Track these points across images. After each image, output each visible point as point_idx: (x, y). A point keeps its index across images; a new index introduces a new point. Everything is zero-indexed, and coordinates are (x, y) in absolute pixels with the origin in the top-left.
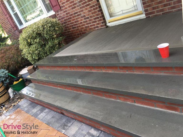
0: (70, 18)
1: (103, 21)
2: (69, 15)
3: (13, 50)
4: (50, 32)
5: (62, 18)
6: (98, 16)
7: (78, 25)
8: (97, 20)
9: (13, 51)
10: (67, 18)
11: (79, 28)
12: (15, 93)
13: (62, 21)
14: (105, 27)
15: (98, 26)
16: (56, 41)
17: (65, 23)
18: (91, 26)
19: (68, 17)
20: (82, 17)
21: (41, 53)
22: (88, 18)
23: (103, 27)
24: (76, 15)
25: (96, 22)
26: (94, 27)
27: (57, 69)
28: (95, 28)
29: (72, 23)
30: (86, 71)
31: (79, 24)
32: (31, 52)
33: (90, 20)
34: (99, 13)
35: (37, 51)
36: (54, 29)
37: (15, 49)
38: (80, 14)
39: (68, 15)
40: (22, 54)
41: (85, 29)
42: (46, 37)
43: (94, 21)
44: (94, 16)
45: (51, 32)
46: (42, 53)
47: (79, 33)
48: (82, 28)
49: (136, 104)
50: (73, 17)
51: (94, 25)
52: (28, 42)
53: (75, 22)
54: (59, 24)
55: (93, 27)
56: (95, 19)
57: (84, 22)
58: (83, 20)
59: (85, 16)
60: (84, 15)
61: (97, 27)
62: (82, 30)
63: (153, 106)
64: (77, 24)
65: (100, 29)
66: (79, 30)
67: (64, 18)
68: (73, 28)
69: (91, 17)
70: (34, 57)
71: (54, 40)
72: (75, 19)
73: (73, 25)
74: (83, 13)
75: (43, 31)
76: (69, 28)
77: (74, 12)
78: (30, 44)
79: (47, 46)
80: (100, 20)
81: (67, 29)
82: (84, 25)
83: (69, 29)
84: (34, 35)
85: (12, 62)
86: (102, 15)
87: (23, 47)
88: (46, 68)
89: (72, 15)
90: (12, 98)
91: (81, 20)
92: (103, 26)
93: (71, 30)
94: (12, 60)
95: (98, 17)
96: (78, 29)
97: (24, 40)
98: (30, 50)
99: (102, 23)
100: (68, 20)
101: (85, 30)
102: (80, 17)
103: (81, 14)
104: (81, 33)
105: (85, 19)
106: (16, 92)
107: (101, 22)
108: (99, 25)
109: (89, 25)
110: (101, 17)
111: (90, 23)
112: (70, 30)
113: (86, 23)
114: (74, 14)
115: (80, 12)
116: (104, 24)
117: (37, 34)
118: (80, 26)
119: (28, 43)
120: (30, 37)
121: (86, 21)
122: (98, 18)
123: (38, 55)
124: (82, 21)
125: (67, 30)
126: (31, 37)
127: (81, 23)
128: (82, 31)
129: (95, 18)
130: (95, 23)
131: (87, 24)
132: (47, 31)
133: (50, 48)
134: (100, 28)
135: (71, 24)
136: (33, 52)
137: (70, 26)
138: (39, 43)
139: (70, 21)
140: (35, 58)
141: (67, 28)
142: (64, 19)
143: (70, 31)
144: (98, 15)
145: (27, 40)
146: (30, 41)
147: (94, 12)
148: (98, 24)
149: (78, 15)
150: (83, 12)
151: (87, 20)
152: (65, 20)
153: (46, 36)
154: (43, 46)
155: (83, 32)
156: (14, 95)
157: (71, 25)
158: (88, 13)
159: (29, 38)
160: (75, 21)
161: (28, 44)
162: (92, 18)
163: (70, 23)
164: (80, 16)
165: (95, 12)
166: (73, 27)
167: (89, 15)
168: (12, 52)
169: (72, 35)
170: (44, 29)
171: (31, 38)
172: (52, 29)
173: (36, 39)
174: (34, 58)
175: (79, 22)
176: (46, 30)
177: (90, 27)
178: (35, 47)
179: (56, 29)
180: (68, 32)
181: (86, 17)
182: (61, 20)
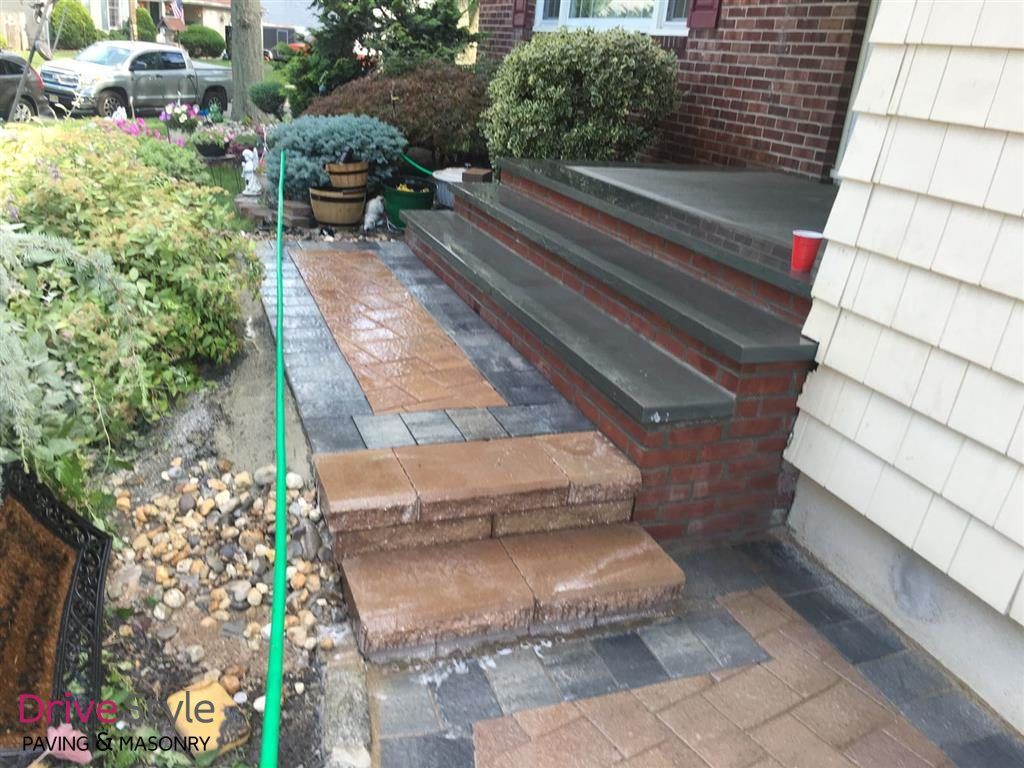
0: (726, 81)
1: (824, 151)
2: (728, 65)
3: (463, 91)
4: (616, 89)
5: (699, 68)
6: (818, 124)
7: (737, 123)
8: (806, 135)
9: (460, 94)
10: (716, 75)
11: (730, 133)
12: (380, 223)
13: (691, 77)
14: (819, 176)
15: (798, 162)
16: (616, 133)
17: (698, 89)
18: (776, 148)
19: (721, 75)
20: (765, 98)
21: (540, 144)
22: (783, 112)
23: (811, 175)
24: (753, 78)
25: (800, 140)
26: (782, 155)
27: (548, 203)
28: (784, 162)
29: (723, 103)
30: (615, 238)
31: (741, 118)
32: (513, 120)
33: (785, 125)
34: (829, 112)
35: (531, 128)
36: (639, 87)
37: (474, 88)
38: (765, 85)
39: (724, 64)
40: (481, 116)
41: (750, 149)
42: (592, 99)
43: (796, 132)
44: (806, 115)
45: (623, 90)
46: (543, 146)
47: (722, 154)
48: (743, 141)
49: (654, 344)
50: (739, 82)
51: (787, 150)
52: (526, 81)
53: (735, 105)
54: (667, 79)
55: (778, 155)
56: (805, 128)
57: (762, 121)
58: (762, 109)
59: (776, 99)
60: (777, 93)
61: (794, 164)
62: (737, 149)
63: (679, 354)
64: (732, 116)
65: (801, 176)
66: (726, 144)
67: (706, 68)
68: (714, 124)
69: (795, 114)
70: (512, 145)
71: (614, 124)
72: (738, 91)
73: (722, 112)
74: (778, 86)
75: (596, 70)
76: (699, 116)
77: (750, 66)
78: (525, 93)
79: (576, 130)
80: (817, 143)
81: (691, 118)
82: (755, 132)
83: (698, 121)
84: (558, 69)
85: (434, 127)
86: (833, 128)
87: (501, 92)
88: (519, 187)
89: (738, 71)
90: (365, 228)
91: (758, 108)
92: (813, 171)
93: (704, 128)
94: (439, 117)
95: (816, 126)
96: (726, 138)
97: (517, 70)
98: (514, 114)
99: (819, 156)
100: (716, 85)
101: (746, 153)
102: (759, 94)
103: (769, 83)
104: (729, 156)
105: (772, 110)
106: (388, 222)
107: (817, 150)
108: (801, 160)
109: (773, 141)
110: (824, 131)
111: (778, 136)
112: (700, 128)
113: (767, 128)
114: (748, 74)
115: (770, 73)
116: (821, 163)
117: (568, 71)
118: (739, 129)
119: (524, 84)
120: (543, 70)
121: (771, 122)
122: (815, 130)
123: (529, 146)
124: (757, 115)
125: (688, 120)
126: (546, 73)
127: (751, 119)
128: (734, 152)
129: (807, 125)
130: (792, 145)
131: (768, 134)
132: (608, 80)
133: (580, 144)
134: (799, 171)
135: (715, 105)
136: (521, 123)
137: (709, 112)
138: (556, 105)
139: (718, 92)
140: (511, 151)
141: (693, 115)
142: (705, 73)
143: (695, 132)
144: (820, 117)
145: (526, 75)
146: (536, 81)
147: (815, 100)
148: (803, 153)
149: (757, 84)
150: (781, 81)
151: (776, 117)
152: (705, 79)
153: (593, 93)
154: (563, 122)
155: (738, 157)
156: (377, 226)
157: (713, 107)
158: (791, 94)
159: (537, 69)
160: (736, 99)
161: (524, 89)
162: (795, 120)
163: (714, 97)
164: (761, 91)
165: (817, 104)
166: (715, 119)
167: (792, 101)
168: (456, 95)
169: (696, 149)
170: (604, 64)
171: (542, 76)
172: (631, 80)
173: (556, 87)
174: (509, 146)
175: (746, 113)
176: (605, 74)
177: (770, 152)
178: (536, 112)
179: (644, 90)
180: (689, 130)
181: (781, 105)
182: (693, 72)
